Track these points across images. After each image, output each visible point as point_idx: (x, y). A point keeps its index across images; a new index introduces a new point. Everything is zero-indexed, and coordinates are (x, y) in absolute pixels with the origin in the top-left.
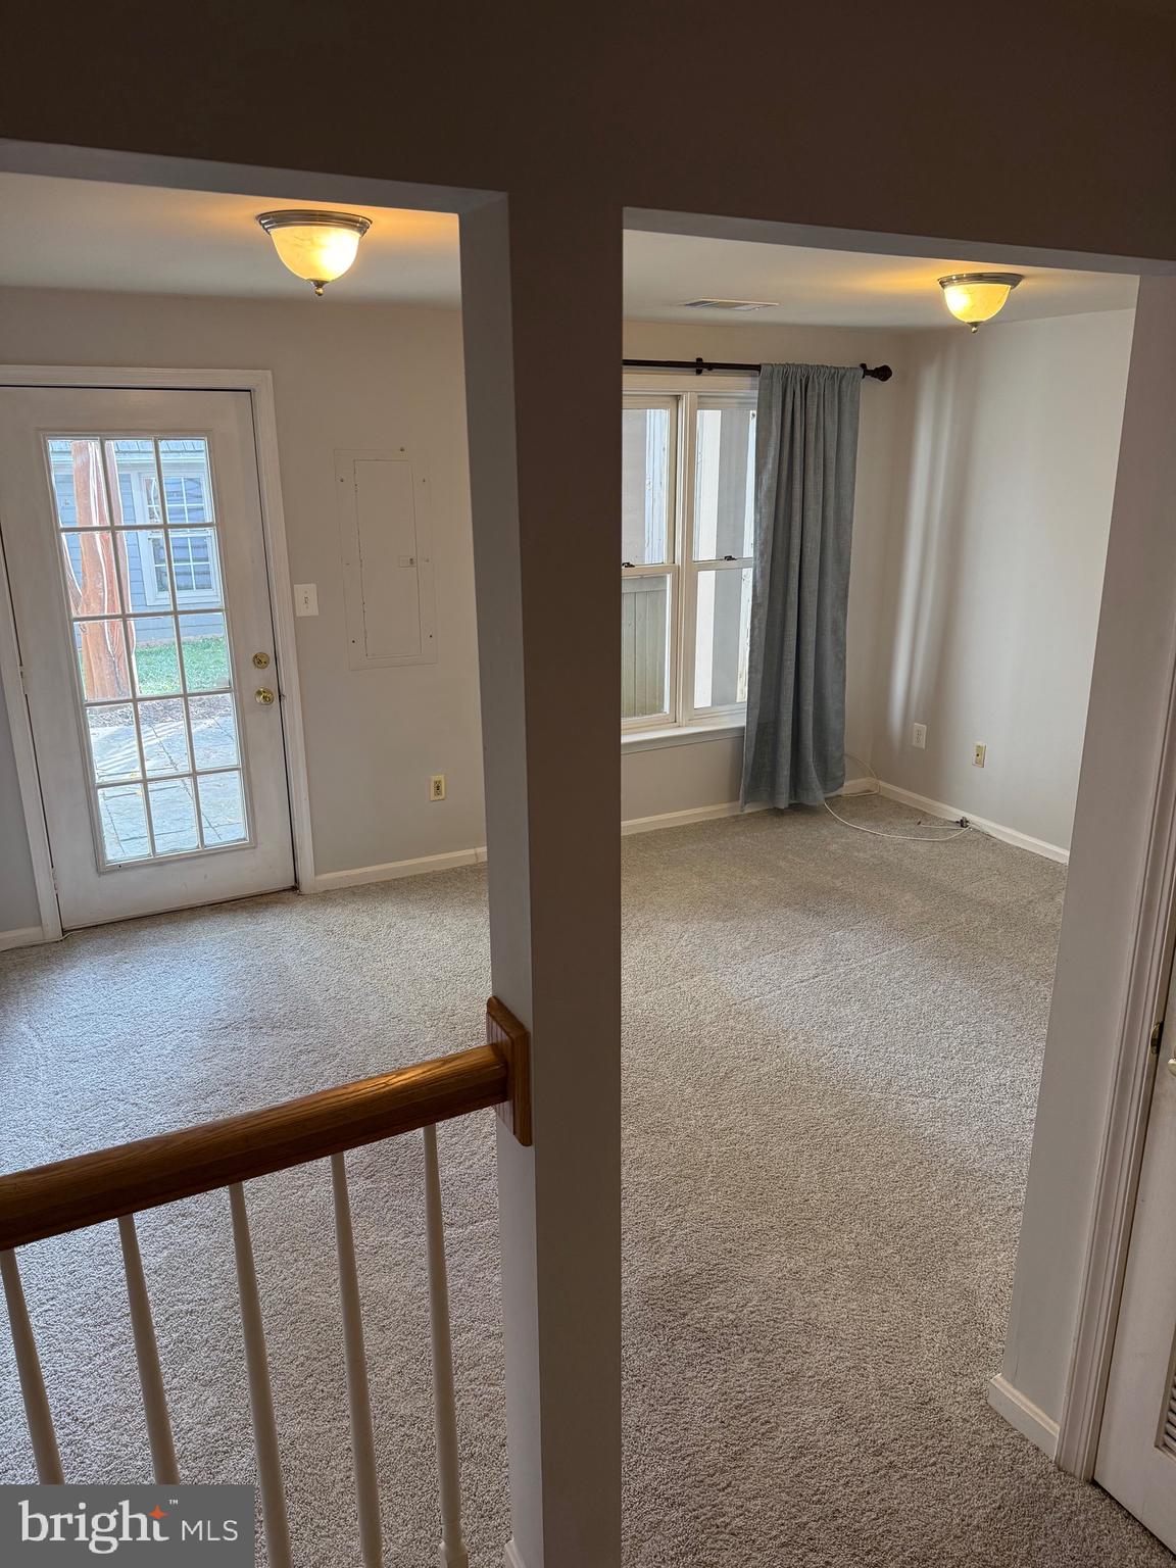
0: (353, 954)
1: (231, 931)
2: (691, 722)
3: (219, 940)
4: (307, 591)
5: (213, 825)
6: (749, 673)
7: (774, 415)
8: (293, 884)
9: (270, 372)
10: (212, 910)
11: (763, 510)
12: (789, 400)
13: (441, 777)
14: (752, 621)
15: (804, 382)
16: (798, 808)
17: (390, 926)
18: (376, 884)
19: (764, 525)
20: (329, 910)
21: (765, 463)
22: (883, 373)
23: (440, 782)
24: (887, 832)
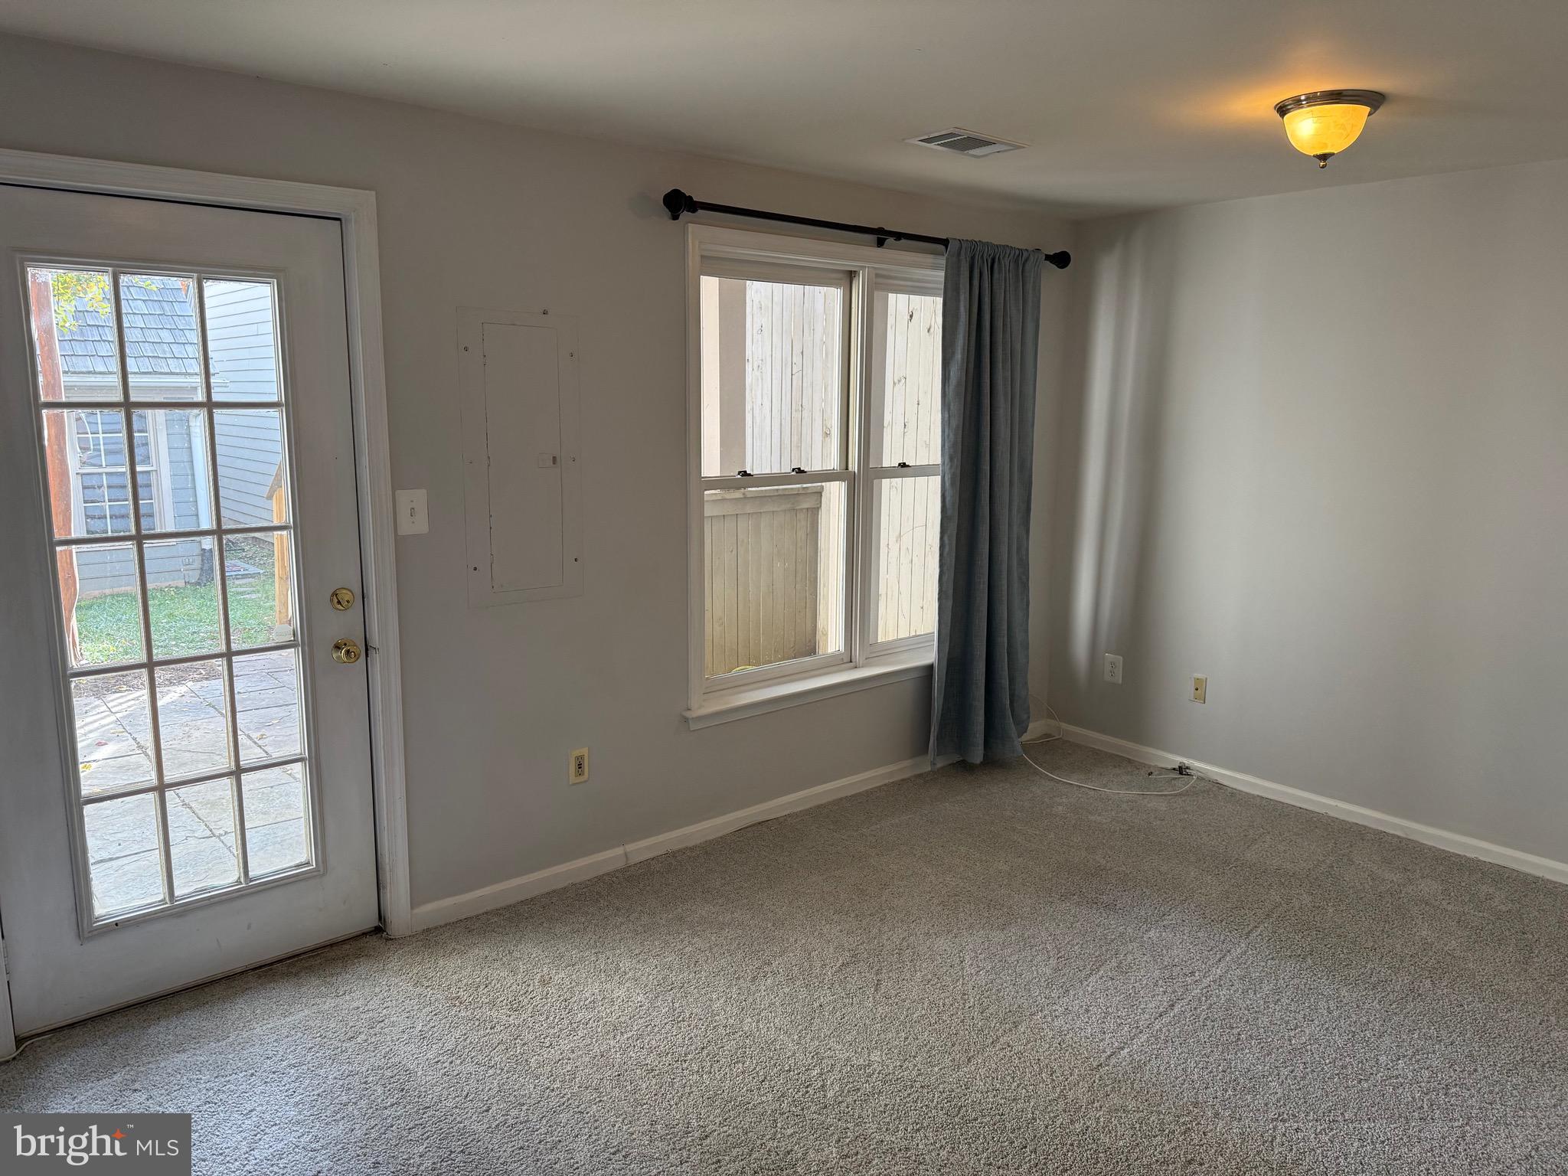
0: (504, 1036)
1: (302, 1014)
2: (868, 662)
3: (285, 1032)
4: (415, 499)
5: (217, 833)
6: (939, 599)
7: (962, 298)
8: (376, 923)
9: (373, 193)
10: (260, 977)
11: (952, 407)
12: (976, 283)
13: (585, 751)
14: (942, 539)
15: (989, 261)
16: (993, 763)
17: (544, 983)
18: (497, 912)
19: (954, 423)
20: (441, 963)
21: (953, 353)
22: (1061, 260)
23: (582, 757)
24: (1105, 786)
